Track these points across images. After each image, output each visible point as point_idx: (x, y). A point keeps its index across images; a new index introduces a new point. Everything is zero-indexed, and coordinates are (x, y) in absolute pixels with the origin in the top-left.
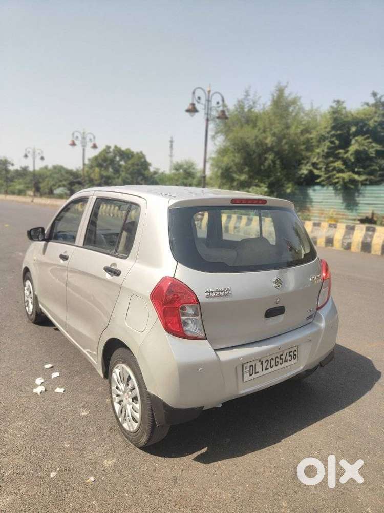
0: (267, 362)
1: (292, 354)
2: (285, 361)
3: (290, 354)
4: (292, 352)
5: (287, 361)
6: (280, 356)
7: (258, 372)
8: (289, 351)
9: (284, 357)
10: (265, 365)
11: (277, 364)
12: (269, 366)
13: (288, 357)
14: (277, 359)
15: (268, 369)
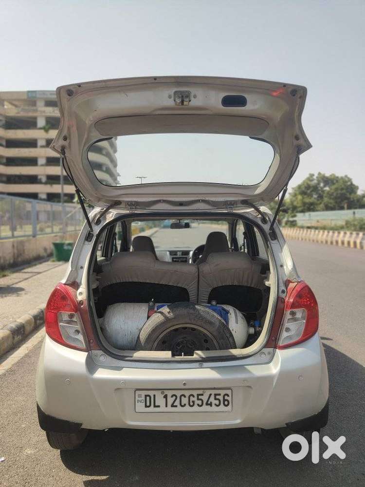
0: (174, 397)
1: (221, 398)
2: (207, 404)
3: (217, 397)
4: (220, 395)
5: (211, 405)
6: (198, 395)
7: (159, 406)
8: (213, 392)
9: (205, 398)
10: (170, 400)
11: (191, 404)
12: (177, 403)
13: (212, 399)
14: (191, 397)
15: (176, 406)
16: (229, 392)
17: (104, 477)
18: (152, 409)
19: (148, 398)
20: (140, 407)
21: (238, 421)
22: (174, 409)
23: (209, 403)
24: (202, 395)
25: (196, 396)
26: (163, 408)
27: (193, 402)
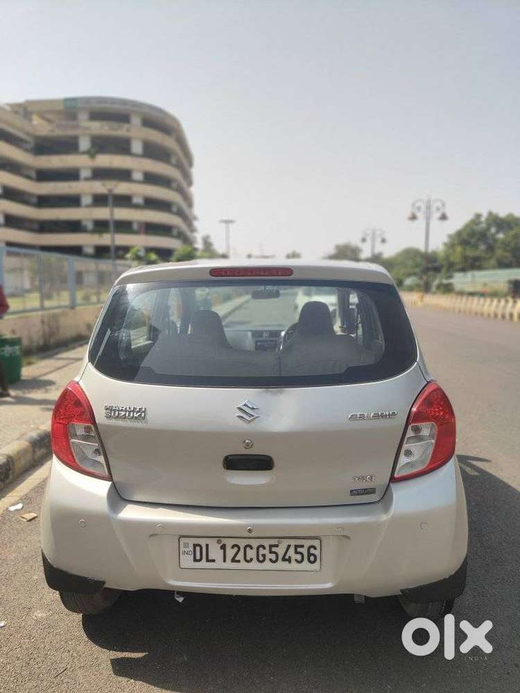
0: (236, 549)
1: (304, 551)
2: (284, 559)
3: (299, 550)
4: (302, 546)
5: (289, 560)
6: (271, 546)
7: (213, 561)
8: (293, 543)
9: (281, 551)
10: (231, 553)
11: (261, 558)
12: (240, 556)
13: (291, 552)
14: (261, 549)
15: (239, 561)
16: (316, 543)
17: (140, 655)
18: (203, 564)
19: (198, 549)
20: (187, 561)
21: (329, 585)
22: (235, 565)
23: (287, 557)
24: (277, 546)
25: (268, 548)
26: (219, 564)
27: (264, 556)
